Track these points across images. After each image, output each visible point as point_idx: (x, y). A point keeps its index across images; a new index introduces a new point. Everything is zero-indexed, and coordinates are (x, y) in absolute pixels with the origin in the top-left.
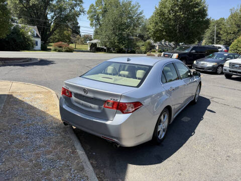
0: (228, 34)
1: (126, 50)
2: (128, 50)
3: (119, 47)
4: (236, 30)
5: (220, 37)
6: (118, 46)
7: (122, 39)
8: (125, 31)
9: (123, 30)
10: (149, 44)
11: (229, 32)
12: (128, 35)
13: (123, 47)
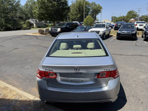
0: (73, 15)
1: (12, 28)
2: (14, 28)
3: (7, 26)
4: (76, 13)
5: (69, 17)
6: (5, 25)
7: (7, 20)
8: (9, 14)
9: (7, 13)
10: (29, 23)
11: (73, 14)
12: (12, 17)
13: (10, 26)
